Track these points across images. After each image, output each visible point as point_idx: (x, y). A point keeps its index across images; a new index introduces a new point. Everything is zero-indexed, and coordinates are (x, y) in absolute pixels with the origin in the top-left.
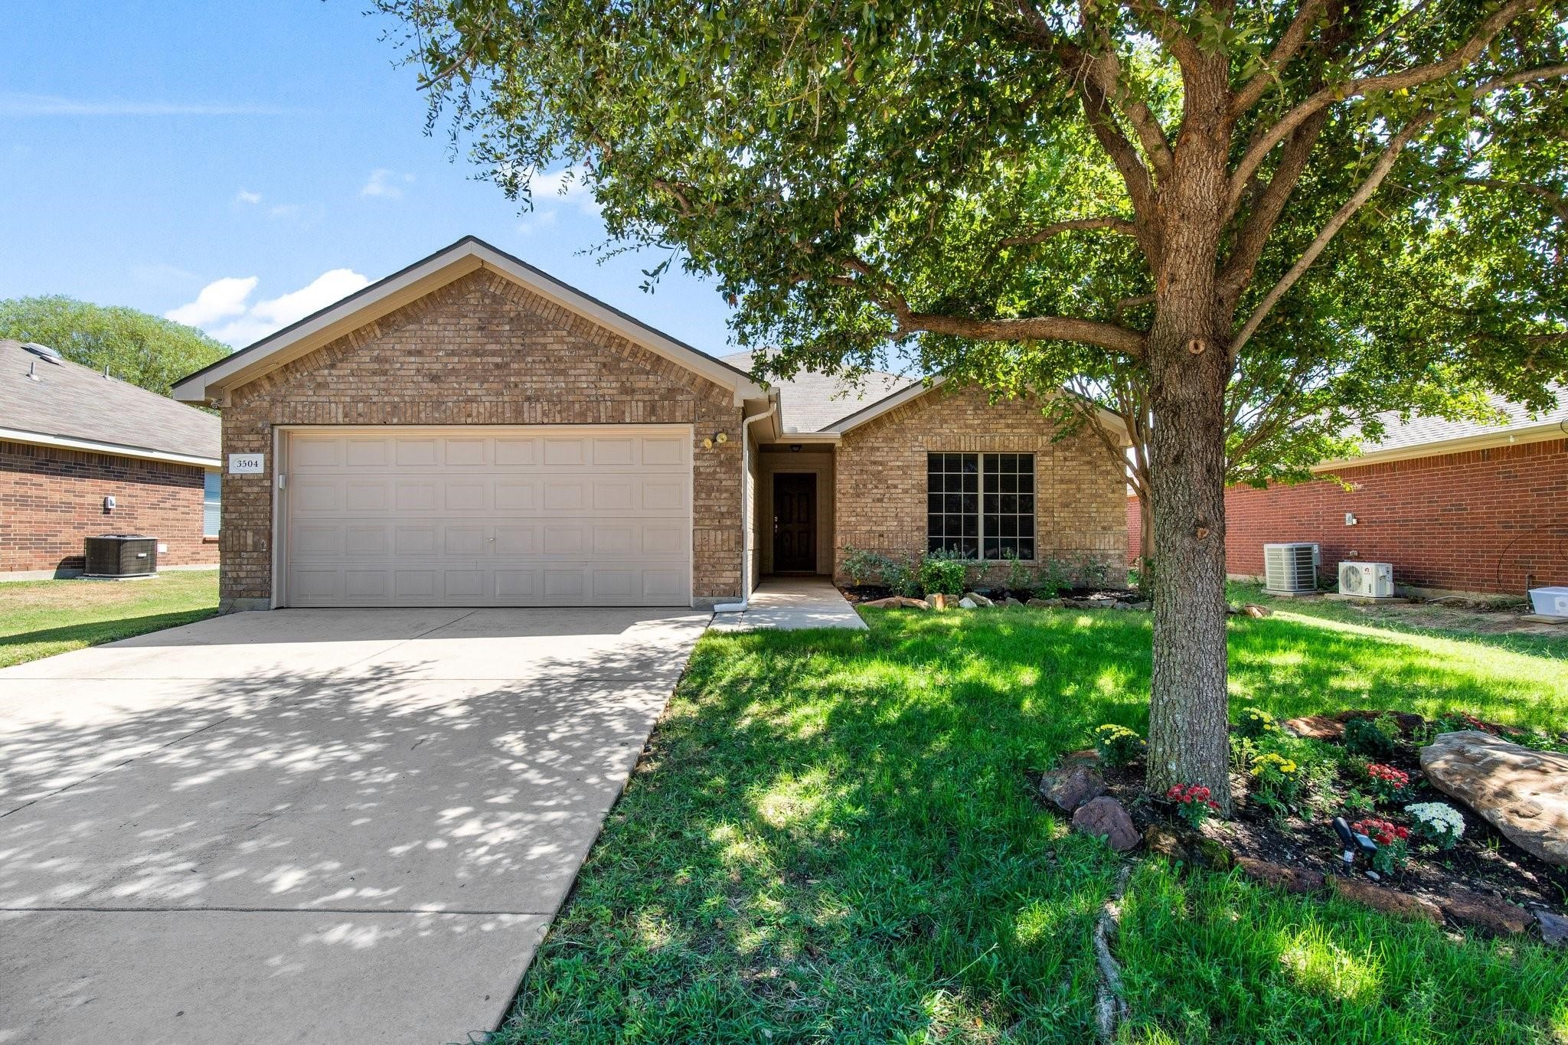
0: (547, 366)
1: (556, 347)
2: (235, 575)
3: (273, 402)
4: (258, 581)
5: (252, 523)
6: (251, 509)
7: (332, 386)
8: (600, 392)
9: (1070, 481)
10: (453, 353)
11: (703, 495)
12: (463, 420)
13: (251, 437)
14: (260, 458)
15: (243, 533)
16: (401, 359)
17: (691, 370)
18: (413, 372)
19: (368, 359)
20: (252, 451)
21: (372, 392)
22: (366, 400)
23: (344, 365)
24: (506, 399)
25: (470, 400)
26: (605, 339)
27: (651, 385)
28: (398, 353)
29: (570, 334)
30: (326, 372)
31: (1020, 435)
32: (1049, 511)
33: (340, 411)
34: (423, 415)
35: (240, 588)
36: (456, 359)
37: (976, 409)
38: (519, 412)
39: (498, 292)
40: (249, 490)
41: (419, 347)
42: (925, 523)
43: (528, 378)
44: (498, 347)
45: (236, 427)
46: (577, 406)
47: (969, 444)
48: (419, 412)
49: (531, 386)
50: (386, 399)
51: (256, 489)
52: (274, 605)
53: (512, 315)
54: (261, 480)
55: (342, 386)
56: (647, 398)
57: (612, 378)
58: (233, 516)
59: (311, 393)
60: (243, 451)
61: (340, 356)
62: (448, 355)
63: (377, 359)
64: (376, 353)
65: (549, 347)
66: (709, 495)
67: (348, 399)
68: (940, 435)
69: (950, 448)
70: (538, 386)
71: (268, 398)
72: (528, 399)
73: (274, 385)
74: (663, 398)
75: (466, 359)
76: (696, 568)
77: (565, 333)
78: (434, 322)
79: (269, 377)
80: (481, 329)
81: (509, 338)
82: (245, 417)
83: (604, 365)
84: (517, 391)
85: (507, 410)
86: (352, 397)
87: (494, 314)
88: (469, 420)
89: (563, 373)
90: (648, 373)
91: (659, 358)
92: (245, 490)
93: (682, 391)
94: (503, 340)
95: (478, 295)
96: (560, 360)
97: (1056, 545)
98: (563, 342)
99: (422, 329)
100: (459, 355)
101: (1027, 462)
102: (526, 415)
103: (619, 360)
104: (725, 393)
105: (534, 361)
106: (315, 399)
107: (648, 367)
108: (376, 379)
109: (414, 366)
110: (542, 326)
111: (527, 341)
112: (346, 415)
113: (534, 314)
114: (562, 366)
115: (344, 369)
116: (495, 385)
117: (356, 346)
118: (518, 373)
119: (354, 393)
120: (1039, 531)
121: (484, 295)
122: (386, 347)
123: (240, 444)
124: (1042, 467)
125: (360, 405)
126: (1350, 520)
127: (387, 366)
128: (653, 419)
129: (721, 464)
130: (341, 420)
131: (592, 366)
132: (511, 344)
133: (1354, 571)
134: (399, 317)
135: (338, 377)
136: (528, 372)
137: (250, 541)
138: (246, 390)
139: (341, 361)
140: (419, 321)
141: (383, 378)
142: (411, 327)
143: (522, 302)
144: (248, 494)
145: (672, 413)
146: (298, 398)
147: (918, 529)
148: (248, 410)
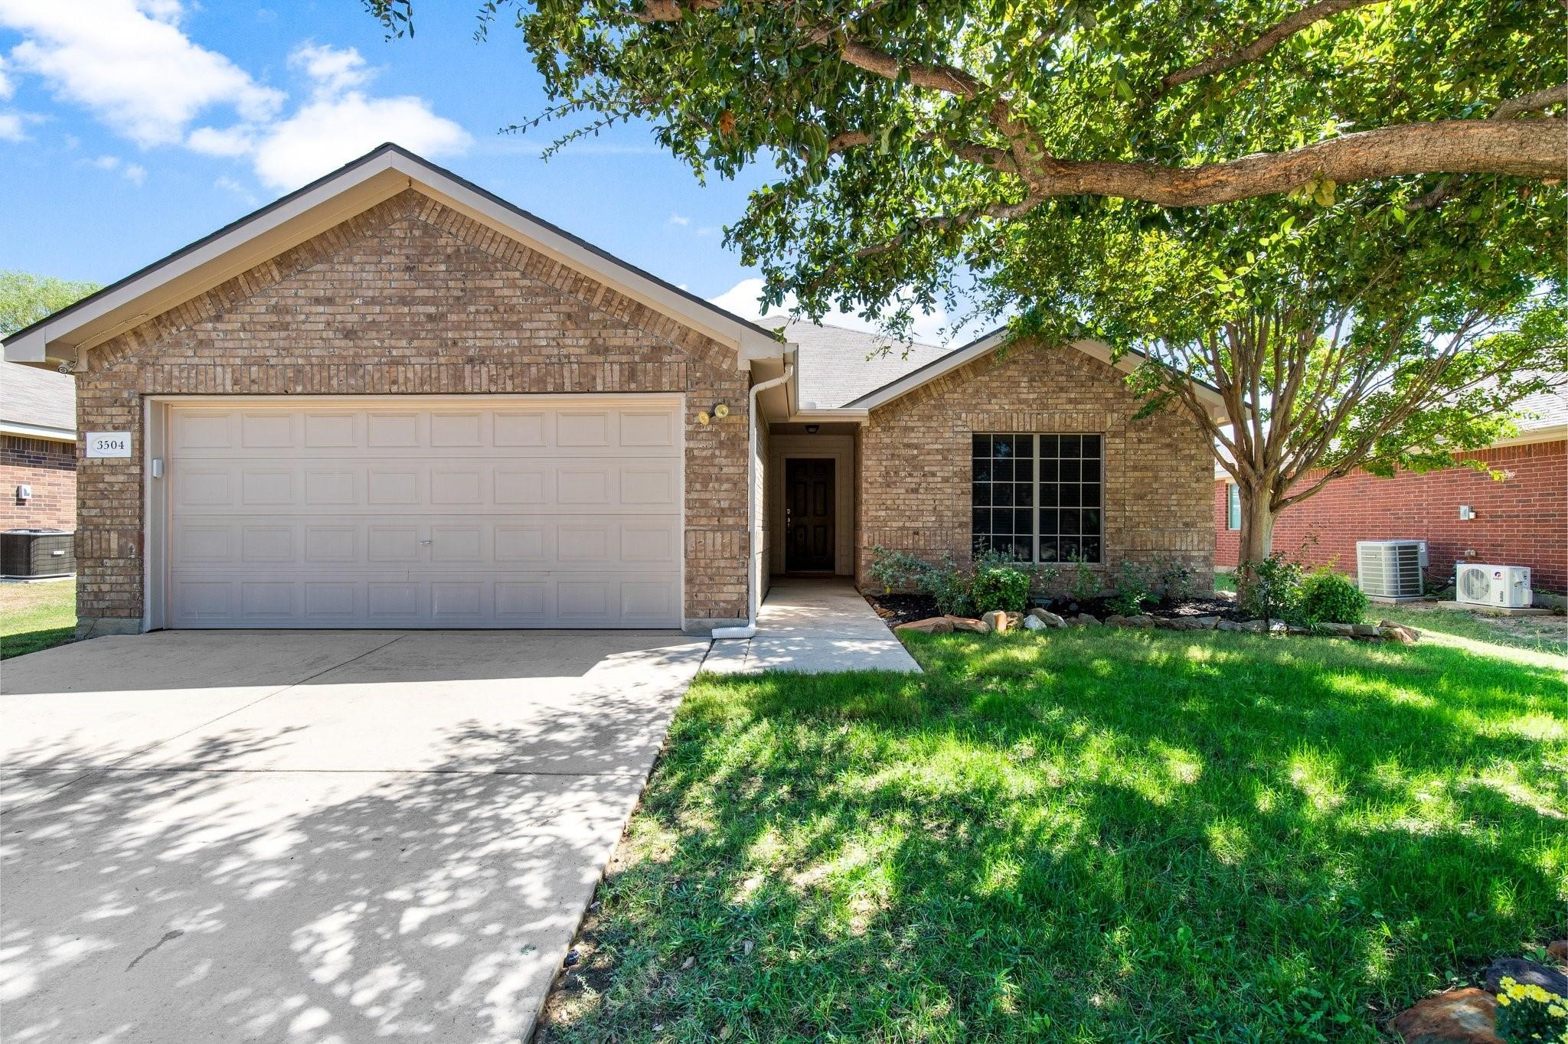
0: (495, 317)
1: (507, 292)
2: (95, 588)
3: (142, 365)
4: (126, 596)
5: (117, 521)
6: (115, 503)
7: (217, 344)
8: (564, 351)
9: (1145, 468)
10: (373, 301)
11: (698, 486)
12: (386, 388)
13: (114, 411)
14: (126, 437)
15: (105, 535)
16: (307, 309)
17: (682, 321)
18: (321, 326)
19: (263, 309)
20: (116, 429)
21: (269, 352)
22: (262, 362)
23: (233, 317)
24: (442, 360)
25: (395, 362)
26: (569, 282)
27: (630, 342)
28: (301, 301)
29: (524, 275)
30: (210, 325)
31: (1085, 412)
32: (1120, 504)
33: (229, 376)
34: (334, 382)
35: (102, 605)
36: (377, 309)
37: (1032, 380)
38: (458, 378)
39: (431, 221)
40: (113, 479)
41: (329, 293)
42: (968, 519)
43: (471, 334)
44: (431, 293)
45: (94, 398)
46: (534, 370)
47: (1021, 423)
48: (330, 378)
49: (474, 343)
50: (287, 361)
51: (121, 478)
52: (148, 626)
53: (449, 250)
54: (128, 466)
55: (230, 344)
56: (625, 359)
57: (579, 333)
58: (93, 512)
59: (190, 353)
60: (104, 429)
61: (227, 305)
62: (366, 303)
63: (275, 310)
64: (273, 301)
65: (497, 293)
66: (705, 486)
67: (238, 361)
68: (988, 412)
69: (999, 428)
70: (484, 343)
71: (135, 360)
72: (471, 360)
73: (142, 343)
74: (646, 359)
75: (390, 309)
76: (689, 581)
77: (517, 274)
78: (349, 261)
79: (136, 333)
80: (409, 269)
81: (446, 281)
82: (107, 385)
83: (569, 316)
84: (456, 351)
85: (443, 375)
86: (244, 358)
87: (425, 250)
88: (394, 389)
89: (516, 326)
90: (626, 327)
91: (640, 307)
92: (107, 478)
93: (669, 350)
94: (438, 283)
95: (405, 224)
96: (512, 309)
97: (1127, 545)
98: (515, 286)
99: (332, 270)
100: (381, 304)
101: (1093, 444)
102: (468, 382)
103: (588, 309)
104: (726, 352)
105: (478, 312)
106: (196, 360)
107: (626, 319)
108: (274, 335)
109: (323, 318)
110: (488, 266)
111: (469, 284)
112: (236, 382)
113: (478, 250)
114: (515, 319)
115: (233, 322)
116: (427, 343)
117: (248, 293)
118: (457, 327)
119: (246, 353)
120: (1107, 527)
121: (412, 226)
122: (286, 293)
123: (100, 420)
124: (1110, 448)
125: (254, 369)
126: (1465, 513)
127: (289, 318)
128: (633, 386)
129: (721, 445)
130: (229, 389)
131: (553, 317)
132: (448, 288)
133: (1479, 575)
134: (303, 254)
135: (225, 332)
136: (471, 325)
137: (114, 545)
138: (107, 349)
139: (229, 312)
140: (330, 261)
141: (283, 334)
142: (319, 267)
143: (462, 233)
144: (111, 484)
145: (658, 378)
146: (174, 360)
147: (961, 525)
148: (110, 376)
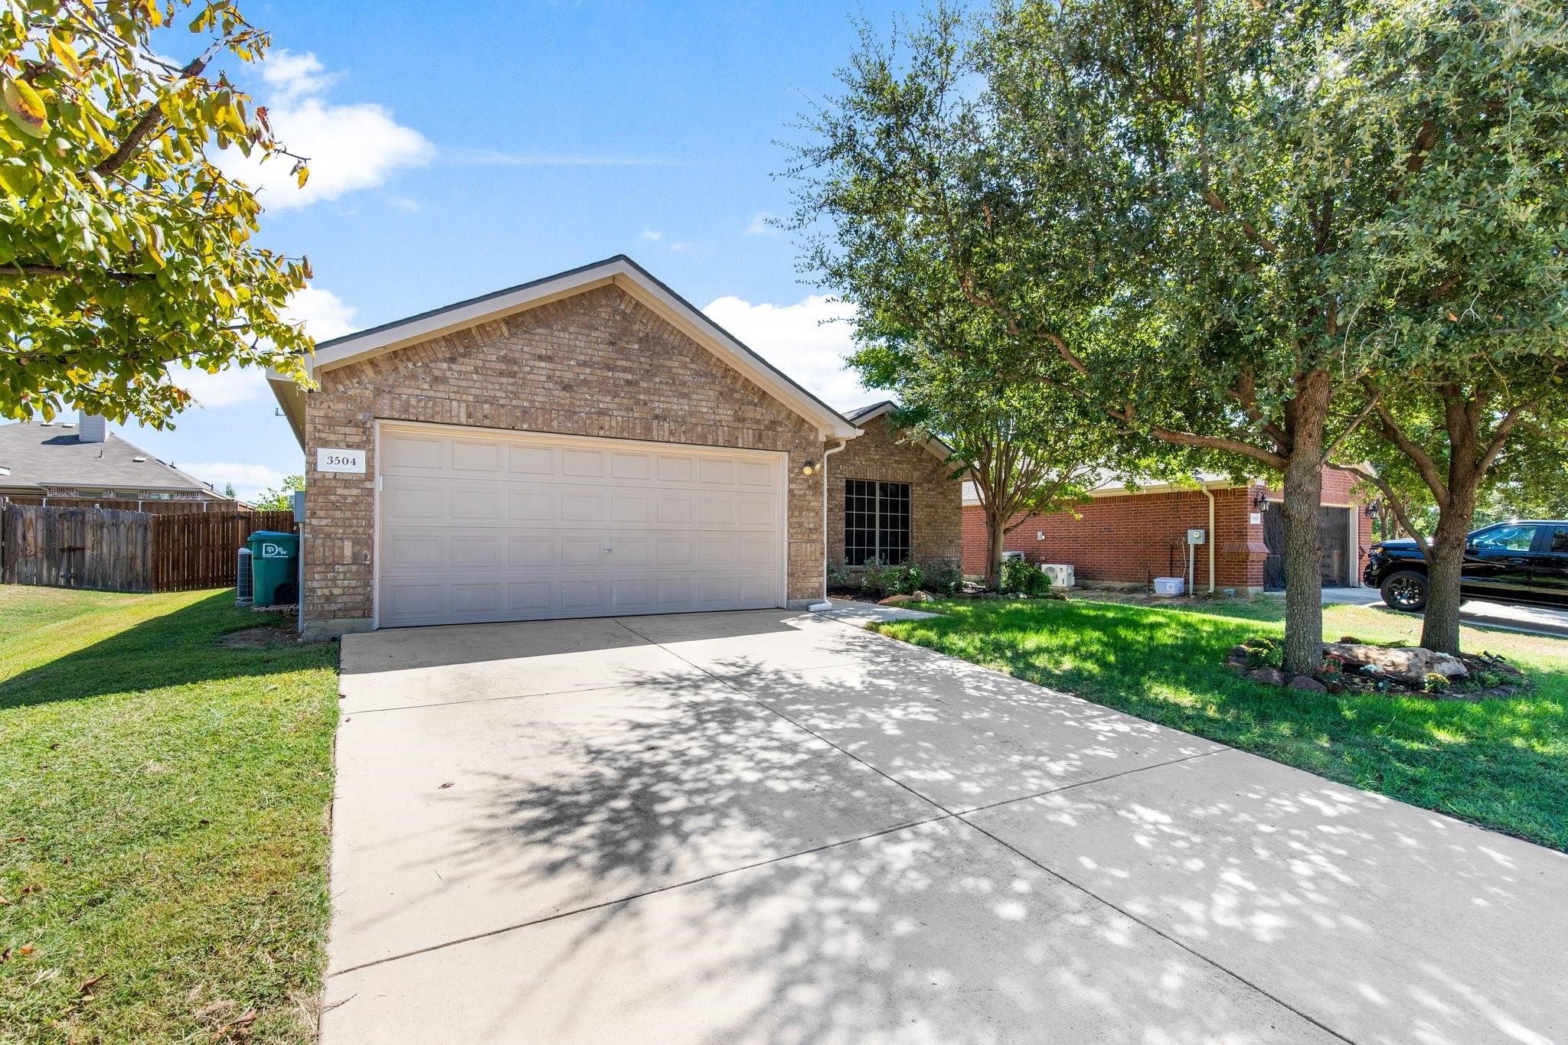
0: (673, 388)
1: (681, 371)
2: (326, 592)
3: (378, 392)
4: (359, 598)
5: (350, 531)
6: (348, 514)
7: (452, 382)
8: (718, 418)
9: (931, 506)
10: (584, 364)
11: (797, 514)
12: (595, 432)
13: (348, 430)
14: (360, 455)
15: (338, 543)
16: (531, 363)
17: (790, 407)
18: (543, 378)
19: (494, 358)
20: (349, 446)
21: (498, 394)
22: (492, 401)
23: (467, 360)
24: (636, 415)
25: (601, 413)
26: (721, 371)
27: (759, 417)
28: (527, 356)
29: (692, 361)
30: (445, 365)
31: (903, 470)
32: (919, 527)
33: (463, 410)
34: (555, 423)
35: (334, 607)
36: (588, 371)
37: (877, 446)
38: (648, 429)
39: (628, 311)
40: (346, 492)
41: (549, 353)
42: (843, 537)
43: (656, 398)
44: (628, 364)
45: (326, 417)
46: (699, 428)
47: (873, 474)
48: (552, 420)
49: (658, 406)
50: (514, 402)
51: (355, 492)
52: (376, 625)
53: (641, 335)
54: (362, 481)
55: (464, 383)
56: (755, 426)
57: (727, 406)
58: (324, 522)
59: (426, 386)
60: (337, 446)
61: (461, 350)
62: (579, 365)
63: (504, 359)
64: (503, 353)
65: (674, 371)
66: (801, 513)
67: (471, 398)
68: (853, 465)
69: (860, 477)
70: (665, 406)
71: (371, 387)
72: (656, 417)
73: (379, 372)
74: (767, 428)
75: (598, 372)
76: (791, 575)
77: (688, 360)
78: (564, 330)
79: (372, 362)
80: (612, 343)
81: (638, 357)
82: (341, 406)
83: (721, 394)
84: (646, 409)
85: (638, 426)
86: (475, 396)
87: (625, 332)
88: (602, 433)
89: (686, 396)
90: (756, 405)
91: (764, 393)
92: (339, 491)
93: (780, 423)
94: (632, 358)
95: (609, 309)
96: (684, 384)
97: (923, 554)
98: (686, 368)
99: (552, 335)
100: (591, 367)
101: (905, 489)
102: (655, 433)
103: (733, 390)
104: (812, 428)
105: (661, 382)
106: (431, 393)
107: (756, 400)
108: (504, 380)
109: (545, 372)
110: (668, 351)
111: (655, 362)
112: (469, 416)
113: (660, 338)
114: (686, 391)
115: (467, 365)
116: (625, 401)
117: (480, 342)
118: (647, 391)
119: (478, 392)
120: (914, 542)
121: (615, 311)
122: (514, 347)
123: (333, 437)
124: (916, 495)
125: (486, 406)
126: (1040, 536)
127: (516, 368)
128: (760, 446)
129: (810, 487)
130: (463, 420)
131: (711, 393)
132: (641, 363)
133: (1052, 570)
134: (528, 318)
135: (460, 372)
136: (657, 392)
137: (348, 551)
138: (342, 374)
139: (464, 356)
140: (550, 327)
141: (511, 380)
142: (541, 331)
143: (651, 324)
144: (344, 497)
145: (775, 442)
146: (410, 391)
147: (840, 541)
148: (343, 398)
